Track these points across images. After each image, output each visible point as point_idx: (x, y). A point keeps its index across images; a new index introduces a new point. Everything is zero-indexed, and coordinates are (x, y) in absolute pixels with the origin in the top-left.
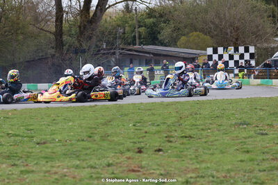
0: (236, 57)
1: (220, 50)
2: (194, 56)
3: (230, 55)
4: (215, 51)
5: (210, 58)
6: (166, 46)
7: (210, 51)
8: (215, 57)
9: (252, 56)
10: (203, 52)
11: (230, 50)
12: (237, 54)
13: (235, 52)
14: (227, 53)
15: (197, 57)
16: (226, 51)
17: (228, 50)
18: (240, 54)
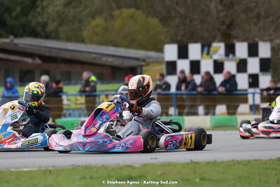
0: (230, 67)
1: (195, 50)
2: (135, 63)
3: (215, 62)
4: (183, 53)
5: (171, 67)
6: (47, 37)
7: (171, 52)
8: (183, 65)
9: (265, 65)
10: (153, 54)
11: (216, 51)
12: (232, 60)
13: (227, 55)
14: (209, 57)
15: (141, 66)
16: (208, 54)
17: (212, 49)
18: (238, 61)
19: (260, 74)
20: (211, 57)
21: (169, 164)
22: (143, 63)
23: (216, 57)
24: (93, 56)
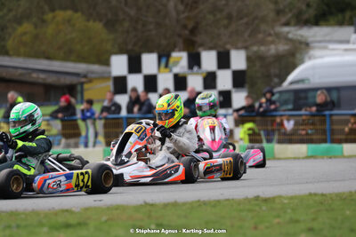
0: (195, 82)
1: (149, 62)
2: (74, 80)
3: (176, 76)
4: (135, 66)
5: (120, 85)
7: (119, 65)
8: (136, 82)
9: (239, 79)
10: (96, 68)
11: (176, 63)
12: (197, 74)
13: (191, 67)
14: (168, 70)
15: (82, 84)
16: (167, 66)
17: (171, 60)
18: (204, 74)
19: (233, 90)
20: (171, 71)
21: (117, 208)
22: (83, 80)
23: (176, 70)
24: (20, 71)
